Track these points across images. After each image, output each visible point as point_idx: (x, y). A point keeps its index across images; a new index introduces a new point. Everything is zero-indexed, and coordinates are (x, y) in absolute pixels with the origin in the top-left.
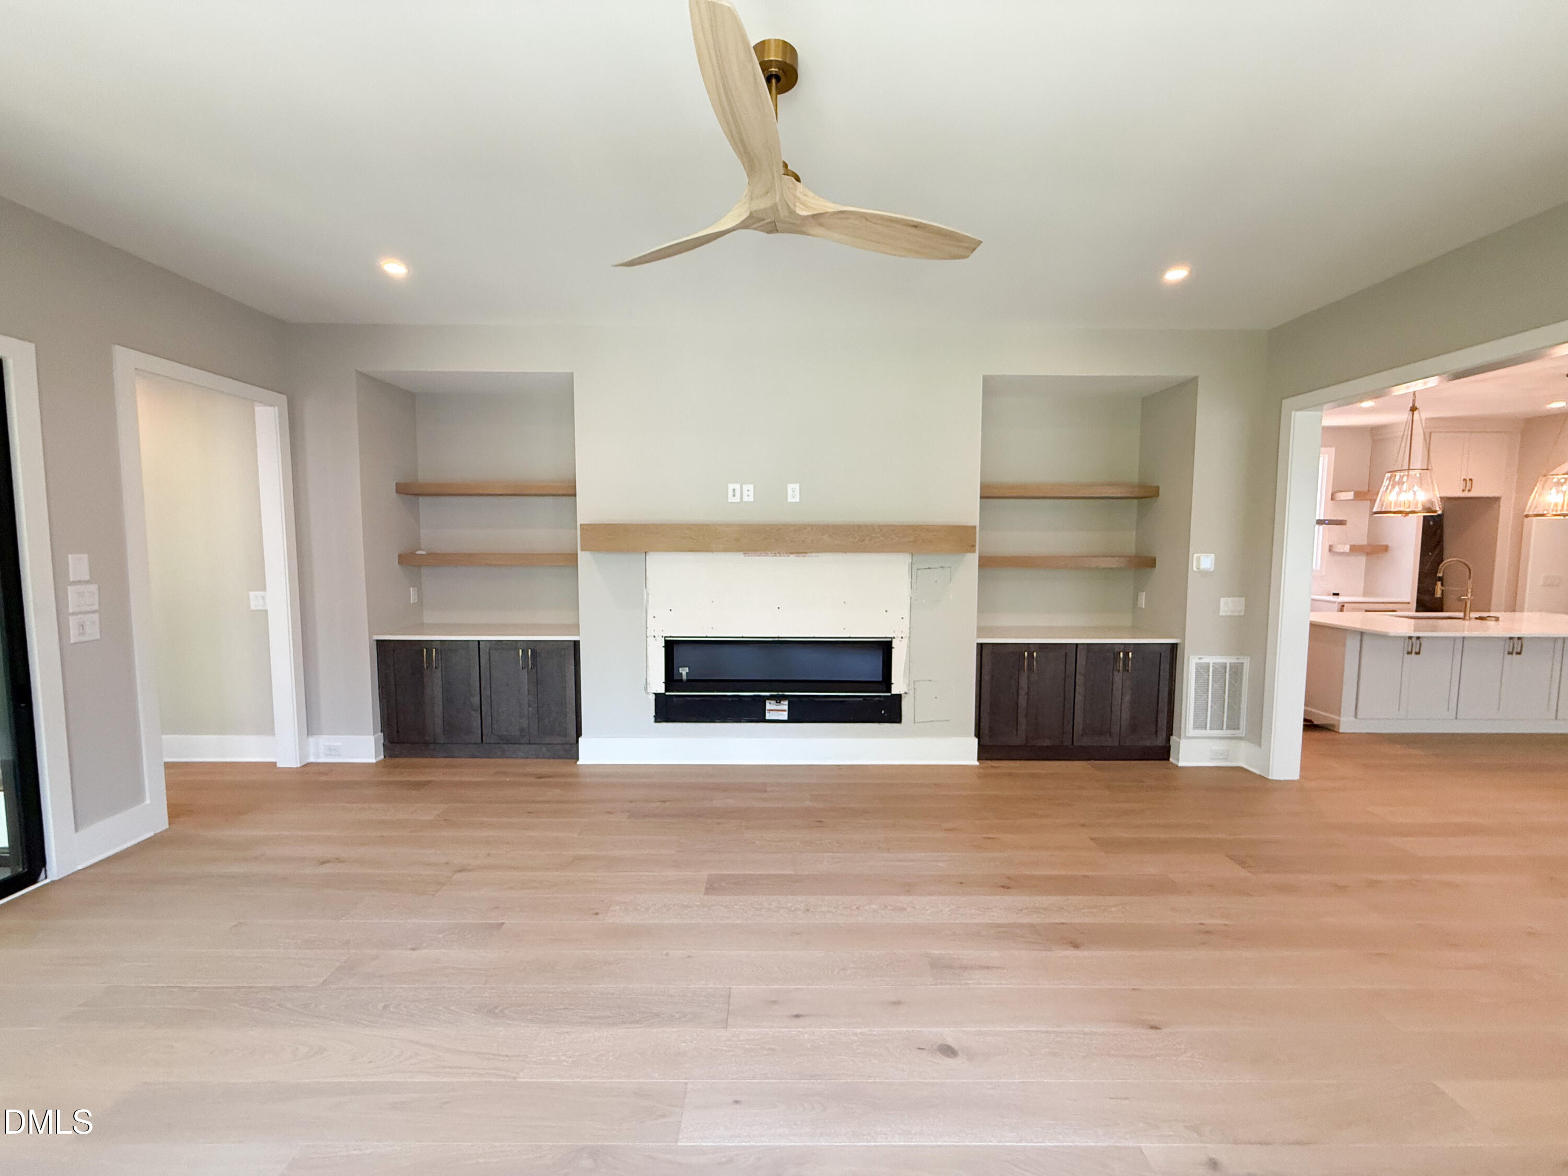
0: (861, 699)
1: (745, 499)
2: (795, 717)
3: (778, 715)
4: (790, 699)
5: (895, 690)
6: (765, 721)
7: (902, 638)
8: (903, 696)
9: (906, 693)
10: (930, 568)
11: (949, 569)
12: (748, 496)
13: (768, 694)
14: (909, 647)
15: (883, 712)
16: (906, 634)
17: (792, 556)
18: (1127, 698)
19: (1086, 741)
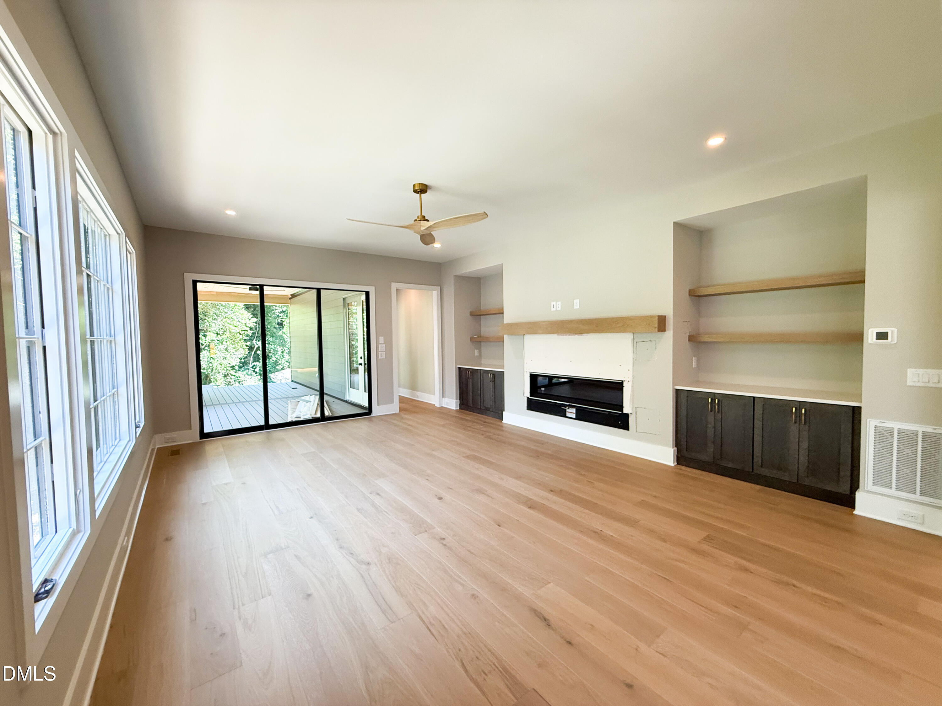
0: (607, 413)
1: (558, 309)
2: (578, 418)
3: (571, 415)
4: (577, 408)
5: (625, 411)
6: (565, 416)
7: (629, 381)
8: (630, 415)
9: (631, 414)
10: (643, 342)
11: (655, 342)
12: (559, 307)
13: (568, 404)
14: (632, 387)
15: (620, 422)
16: (631, 379)
17: (576, 336)
18: (805, 445)
19: (765, 472)
